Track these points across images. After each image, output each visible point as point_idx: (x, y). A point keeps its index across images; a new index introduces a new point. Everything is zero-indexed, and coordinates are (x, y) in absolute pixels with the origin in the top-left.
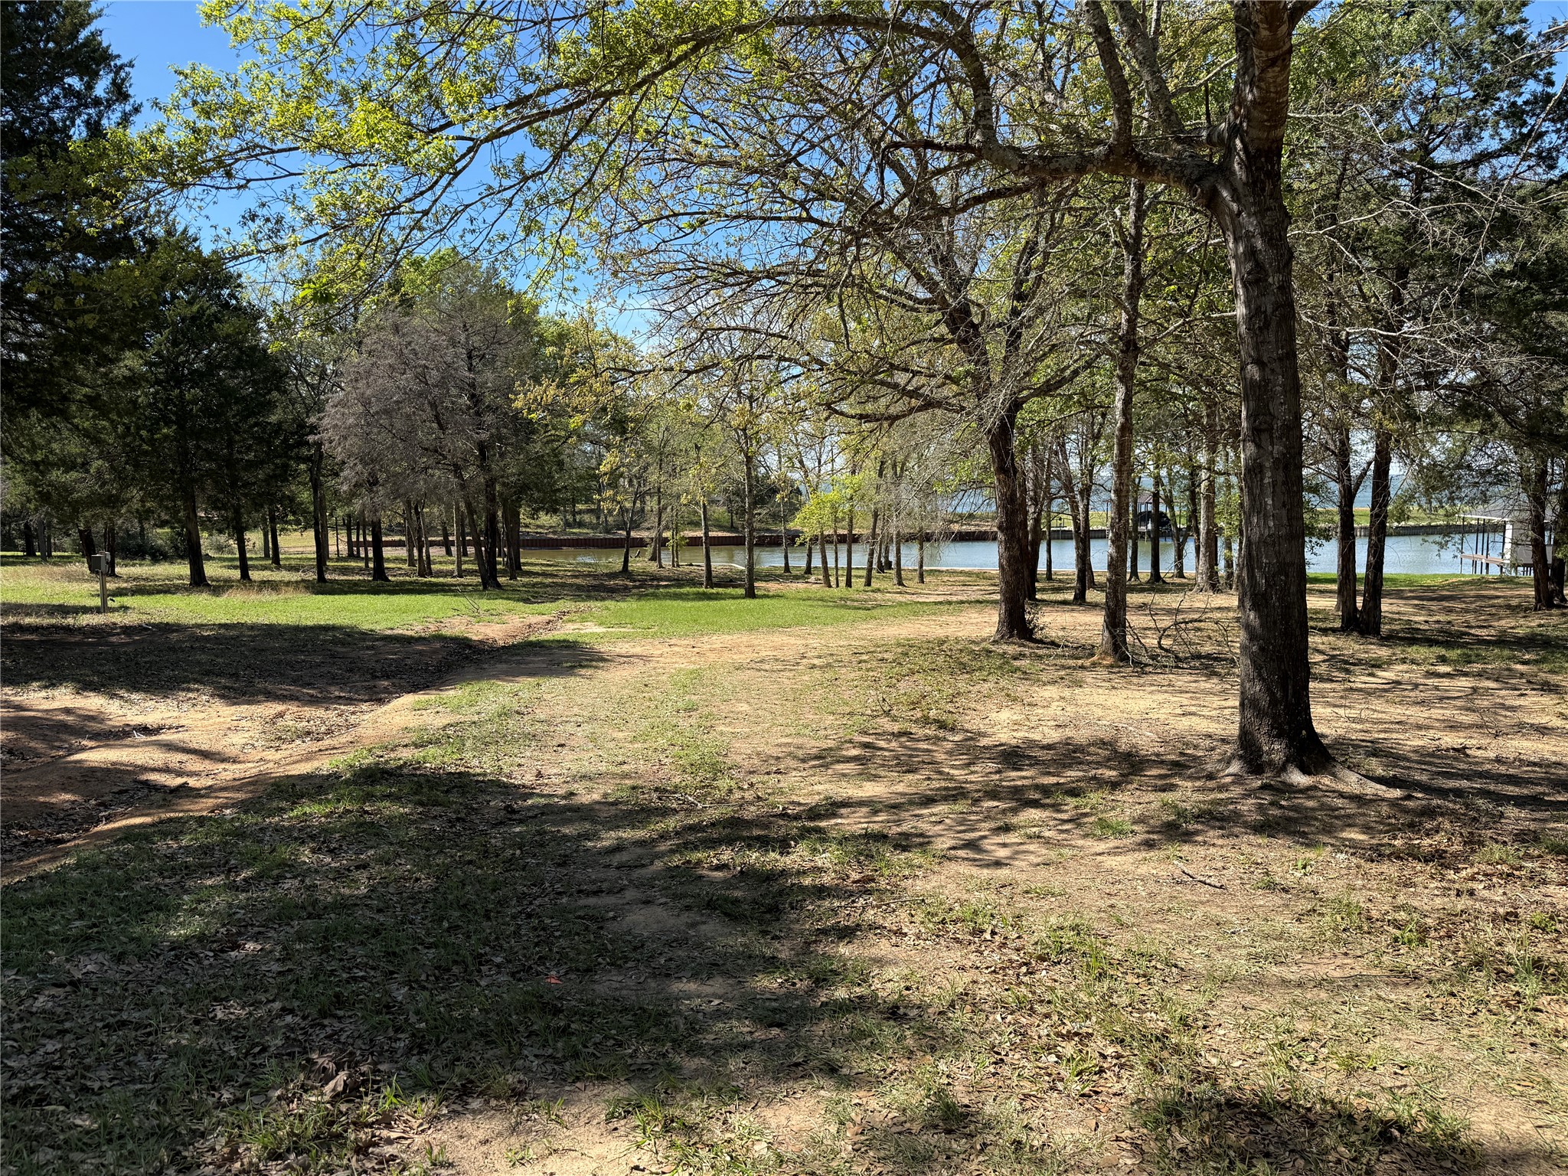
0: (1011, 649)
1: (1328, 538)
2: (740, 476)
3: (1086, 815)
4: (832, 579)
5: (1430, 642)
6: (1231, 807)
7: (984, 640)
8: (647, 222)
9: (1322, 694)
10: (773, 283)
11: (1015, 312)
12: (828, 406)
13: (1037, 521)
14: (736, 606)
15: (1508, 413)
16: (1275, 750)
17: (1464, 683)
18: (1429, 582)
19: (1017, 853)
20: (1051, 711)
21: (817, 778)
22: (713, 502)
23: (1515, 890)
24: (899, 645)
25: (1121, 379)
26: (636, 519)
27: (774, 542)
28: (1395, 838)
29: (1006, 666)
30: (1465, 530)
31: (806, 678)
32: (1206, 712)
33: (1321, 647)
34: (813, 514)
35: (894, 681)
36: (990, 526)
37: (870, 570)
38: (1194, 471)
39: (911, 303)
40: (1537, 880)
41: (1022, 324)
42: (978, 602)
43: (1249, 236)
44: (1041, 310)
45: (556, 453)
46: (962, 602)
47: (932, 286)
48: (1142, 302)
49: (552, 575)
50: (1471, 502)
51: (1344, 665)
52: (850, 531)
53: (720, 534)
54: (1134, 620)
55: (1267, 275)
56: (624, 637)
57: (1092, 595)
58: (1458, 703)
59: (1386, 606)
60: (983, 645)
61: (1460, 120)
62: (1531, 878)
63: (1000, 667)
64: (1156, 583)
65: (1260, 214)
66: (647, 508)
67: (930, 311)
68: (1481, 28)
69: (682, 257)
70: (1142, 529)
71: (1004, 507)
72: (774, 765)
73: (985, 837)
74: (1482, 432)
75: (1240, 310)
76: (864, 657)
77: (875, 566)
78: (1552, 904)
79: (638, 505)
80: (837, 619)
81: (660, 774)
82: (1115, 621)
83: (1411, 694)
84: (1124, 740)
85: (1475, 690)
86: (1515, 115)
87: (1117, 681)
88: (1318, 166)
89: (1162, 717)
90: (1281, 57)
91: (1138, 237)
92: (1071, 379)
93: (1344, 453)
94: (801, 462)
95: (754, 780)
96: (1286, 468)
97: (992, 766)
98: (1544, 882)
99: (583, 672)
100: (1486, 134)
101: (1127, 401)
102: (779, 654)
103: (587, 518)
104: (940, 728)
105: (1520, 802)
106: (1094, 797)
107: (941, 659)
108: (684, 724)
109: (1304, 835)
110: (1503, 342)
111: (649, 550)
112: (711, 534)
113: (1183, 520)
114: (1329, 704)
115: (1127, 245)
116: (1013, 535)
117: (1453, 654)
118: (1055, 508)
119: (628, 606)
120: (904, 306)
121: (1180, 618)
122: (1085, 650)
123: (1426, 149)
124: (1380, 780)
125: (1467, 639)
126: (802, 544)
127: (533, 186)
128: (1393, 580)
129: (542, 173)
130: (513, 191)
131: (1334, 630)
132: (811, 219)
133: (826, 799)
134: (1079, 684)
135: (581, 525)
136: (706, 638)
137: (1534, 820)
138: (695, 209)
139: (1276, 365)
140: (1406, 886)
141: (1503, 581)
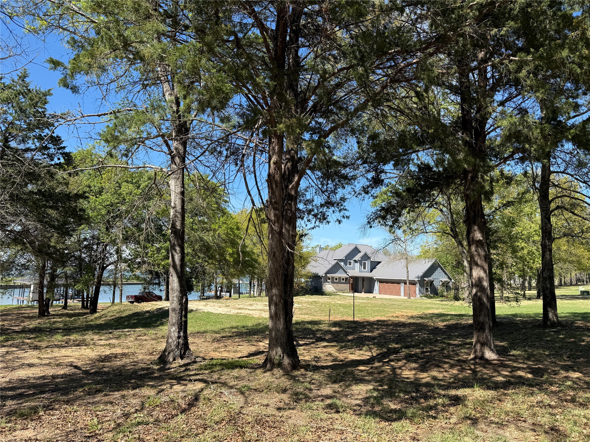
15: (31, 243)
17: (4, 350)
30: (15, 287)
40: (12, 430)
50: (17, 276)
61: (20, 134)
62: (10, 430)
74: (22, 249)
85: (7, 352)
86: (40, 139)
110: (31, 217)
123: (7, 140)
125: (9, 331)
137: (18, 404)
141: (29, 307)
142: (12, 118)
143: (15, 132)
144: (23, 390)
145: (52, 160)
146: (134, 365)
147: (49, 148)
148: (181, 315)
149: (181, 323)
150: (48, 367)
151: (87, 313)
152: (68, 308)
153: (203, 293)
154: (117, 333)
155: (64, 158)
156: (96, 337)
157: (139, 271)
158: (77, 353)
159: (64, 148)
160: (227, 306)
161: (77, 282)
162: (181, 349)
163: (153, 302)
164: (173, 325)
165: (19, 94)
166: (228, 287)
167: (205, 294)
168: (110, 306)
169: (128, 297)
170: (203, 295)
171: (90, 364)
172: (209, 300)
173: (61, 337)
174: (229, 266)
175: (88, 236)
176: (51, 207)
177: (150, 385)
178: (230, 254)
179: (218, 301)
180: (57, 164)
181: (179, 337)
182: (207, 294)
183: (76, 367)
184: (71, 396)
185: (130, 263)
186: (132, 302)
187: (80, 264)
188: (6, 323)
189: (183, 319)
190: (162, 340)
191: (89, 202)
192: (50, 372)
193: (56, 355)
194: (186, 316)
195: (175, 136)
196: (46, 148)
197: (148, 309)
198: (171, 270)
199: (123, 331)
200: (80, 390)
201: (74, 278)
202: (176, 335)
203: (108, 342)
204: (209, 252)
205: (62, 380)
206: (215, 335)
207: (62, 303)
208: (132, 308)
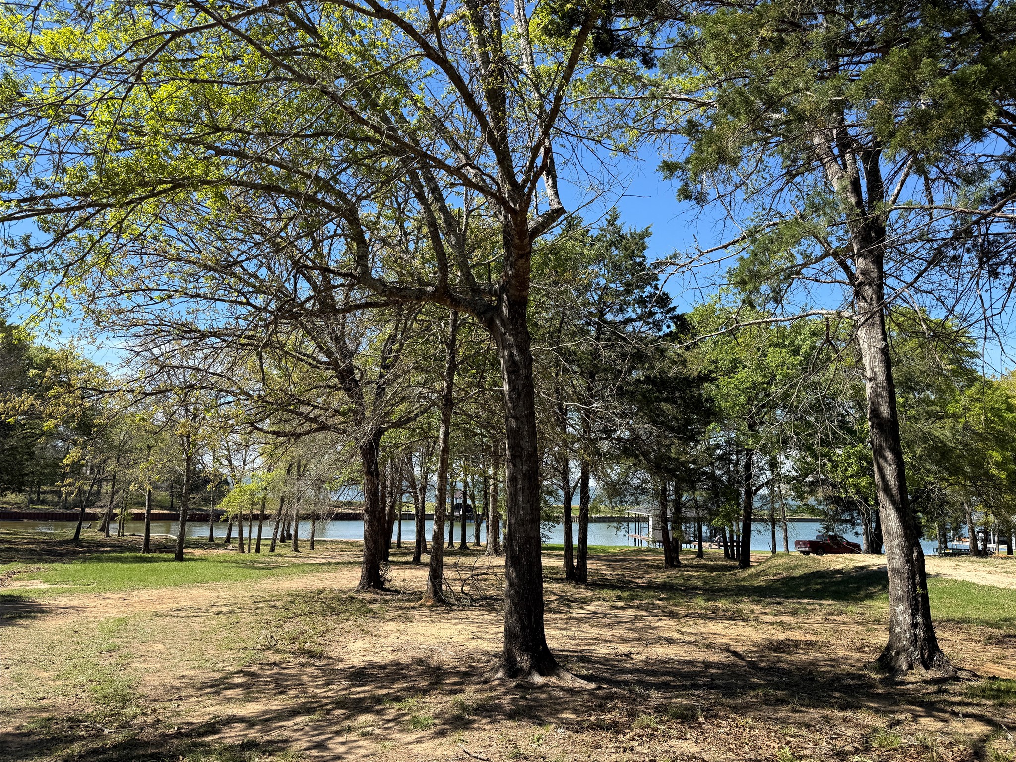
0: (368, 596)
1: (558, 523)
2: (181, 469)
3: (405, 715)
4: (246, 547)
5: (613, 587)
6: (497, 701)
7: (350, 590)
8: (126, 292)
9: (554, 621)
10: (219, 340)
11: (381, 375)
12: (252, 424)
13: (392, 507)
14: (168, 567)
15: (646, 454)
16: (524, 661)
17: (630, 612)
18: (612, 550)
19: (351, 748)
20: (390, 640)
21: (210, 702)
22: (156, 488)
23: (655, 744)
24: (289, 595)
25: (443, 421)
26: (92, 499)
27: (203, 519)
28: (591, 715)
29: (364, 610)
30: (629, 520)
31: (214, 622)
32: (487, 636)
33: (555, 591)
34: (235, 498)
35: (281, 622)
36: (360, 510)
37: (274, 540)
38: (486, 479)
39: (315, 363)
40: (667, 736)
41: (385, 383)
42: (350, 563)
43: (510, 346)
44: (397, 376)
45: (29, 446)
46: (339, 563)
47: (329, 354)
48: (456, 377)
49: (9, 542)
50: (631, 504)
51: (566, 601)
52: (263, 512)
53: (161, 512)
54: (448, 574)
55: (519, 369)
56: (64, 592)
57: (425, 558)
58: (628, 625)
59: (590, 565)
60: (350, 594)
61: (617, 301)
62: (663, 736)
63: (359, 610)
64: (464, 550)
65: (515, 335)
66: (103, 491)
67: (327, 369)
68: (625, 257)
69: (151, 317)
70: (457, 514)
71: (369, 497)
72: (175, 693)
73: (330, 738)
74: (634, 465)
75: (506, 387)
76: (261, 605)
77: (279, 537)
78: (674, 752)
79: (95, 488)
80: (244, 577)
81: (75, 707)
82: (436, 577)
83: (603, 620)
84: (435, 658)
85: (636, 616)
86: (642, 302)
87: (435, 617)
88: (550, 315)
89: (460, 641)
90: (526, 254)
91: (454, 340)
92: (414, 419)
93: (565, 473)
94: (230, 462)
95: (157, 707)
96: (530, 479)
97: (345, 683)
98: (670, 738)
99: (21, 621)
100: (630, 309)
101: (446, 434)
102: (193, 604)
103: (49, 497)
104: (311, 657)
105: (659, 687)
106: (411, 702)
107: (318, 605)
108: (104, 662)
109: (538, 718)
110: (642, 417)
111: (99, 524)
112: (152, 512)
113: (481, 510)
114: (557, 628)
115: (447, 345)
116: (375, 516)
117: (625, 594)
118: (404, 499)
119: (73, 567)
120: (310, 364)
121: (476, 572)
122: (417, 596)
123: (601, 314)
124: (583, 677)
125: (632, 585)
126: (226, 521)
127: (35, 256)
128: (594, 549)
129: (44, 248)
130: (18, 257)
131: (562, 580)
132: (248, 303)
133: (215, 717)
134: (409, 619)
135: (43, 502)
136: (136, 593)
137: (665, 698)
138: (165, 287)
139: (524, 420)
140: (596, 747)
141: (650, 550)
142: (604, 281)
143: (610, 300)
144: (668, 678)
145: (660, 330)
146: (832, 666)
147: (655, 313)
148: (914, 582)
149: (915, 599)
150: (694, 648)
151: (734, 567)
152: (705, 556)
153: (945, 543)
154: (790, 604)
155: (675, 323)
156: (757, 608)
157: (813, 498)
158: (732, 631)
159: (674, 308)
160: (1006, 572)
161: (714, 514)
162: (922, 649)
163: (846, 555)
164: (899, 600)
165: (610, 246)
166: (1001, 533)
167: (949, 545)
168: (771, 558)
169: (797, 543)
170: (946, 547)
171: (756, 652)
172: (960, 558)
173: (703, 601)
174: (1000, 489)
175: (722, 440)
176: (666, 400)
177: (872, 708)
178: (998, 465)
179: (984, 560)
180: (667, 335)
181: (915, 625)
182: (954, 544)
183: (735, 654)
184: (740, 701)
185: (796, 483)
186: (806, 553)
187: (714, 485)
188: (625, 572)
189: (919, 591)
190: (876, 626)
191: (718, 387)
192: (700, 655)
193: (703, 630)
194: (924, 586)
195: (859, 250)
196: (651, 314)
197: (838, 567)
198: (881, 495)
199: (800, 603)
200: (752, 694)
201: (709, 509)
202: (909, 619)
203: (777, 619)
204: (948, 460)
205: (719, 671)
206: (989, 630)
207: (694, 547)
208: (809, 562)
